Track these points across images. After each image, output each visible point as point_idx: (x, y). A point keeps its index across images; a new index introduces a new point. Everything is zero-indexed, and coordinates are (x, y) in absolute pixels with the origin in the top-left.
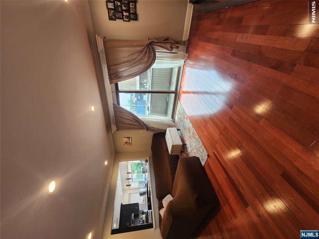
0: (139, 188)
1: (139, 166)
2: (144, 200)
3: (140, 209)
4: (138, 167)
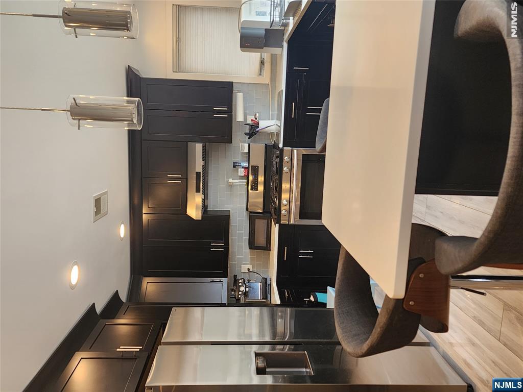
2: (262, 63)
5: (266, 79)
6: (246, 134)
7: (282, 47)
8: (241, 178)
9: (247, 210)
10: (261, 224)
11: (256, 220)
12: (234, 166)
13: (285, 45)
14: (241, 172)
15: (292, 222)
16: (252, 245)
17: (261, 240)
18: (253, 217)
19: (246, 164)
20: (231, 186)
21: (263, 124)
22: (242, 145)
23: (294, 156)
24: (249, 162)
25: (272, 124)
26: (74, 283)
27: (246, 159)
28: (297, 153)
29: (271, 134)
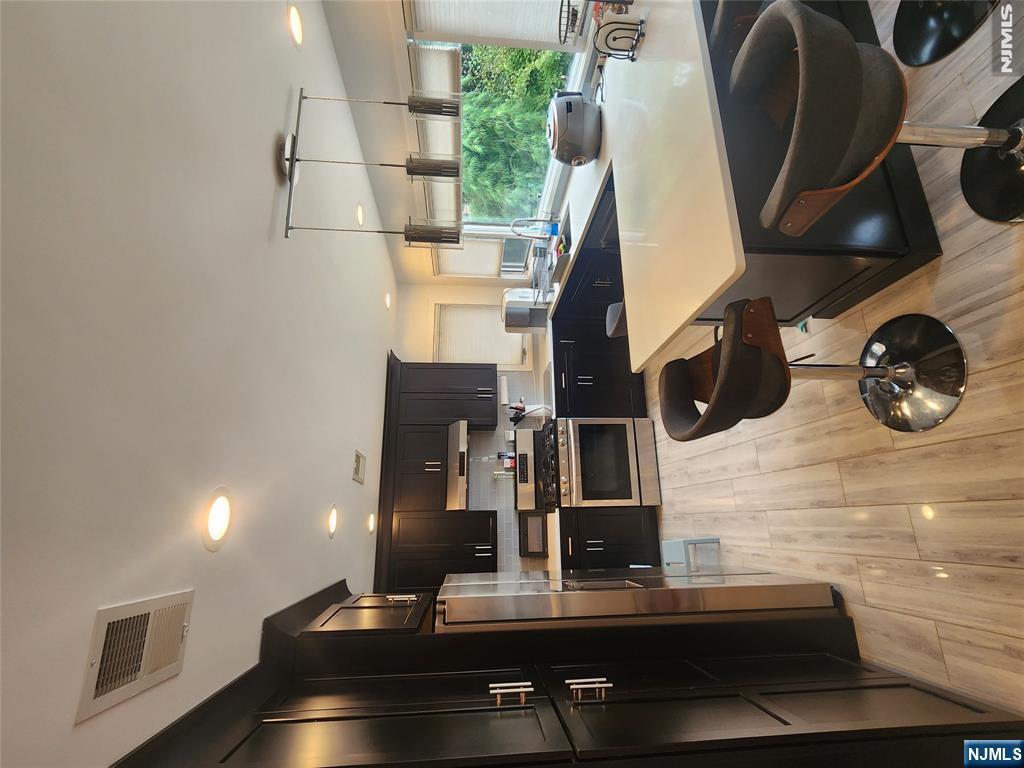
0: (498, 284)
1: (491, 166)
2: (524, 352)
3: (504, 398)
4: (485, 173)
5: (528, 366)
6: (511, 419)
7: (546, 326)
8: (507, 469)
9: (516, 508)
10: (534, 524)
11: (529, 519)
12: (499, 457)
13: (550, 323)
14: (508, 463)
15: (574, 504)
16: (524, 552)
17: (534, 546)
18: (523, 516)
19: (512, 454)
20: (495, 481)
21: (529, 409)
22: (506, 432)
23: (569, 426)
24: (515, 451)
25: (541, 406)
26: (332, 531)
27: (512, 449)
28: (573, 423)
29: (539, 419)
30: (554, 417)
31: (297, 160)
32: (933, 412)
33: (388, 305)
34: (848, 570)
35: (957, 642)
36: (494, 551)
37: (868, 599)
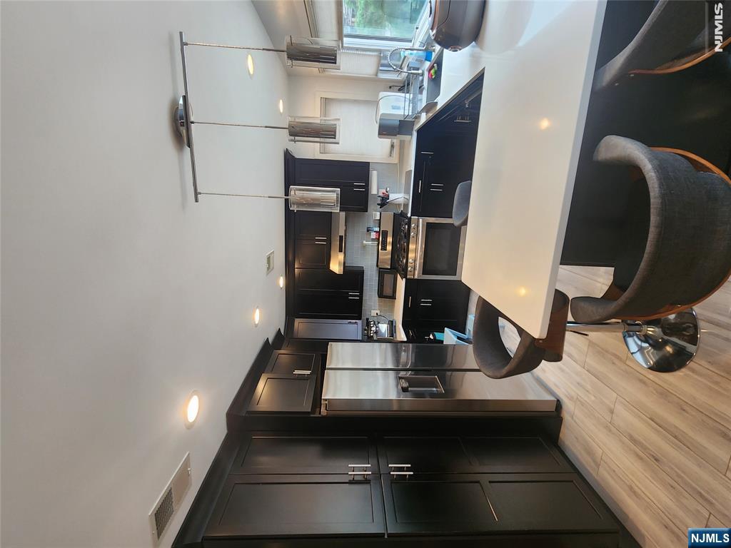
2: (393, 146)
3: (374, 188)
5: (395, 160)
6: (378, 204)
7: (411, 135)
8: (373, 240)
9: (377, 266)
10: (388, 278)
11: (385, 275)
12: (368, 231)
13: (415, 134)
14: (373, 235)
15: (416, 277)
16: (380, 295)
17: (388, 291)
18: (382, 272)
19: (377, 229)
20: (364, 247)
21: (392, 197)
22: (374, 213)
23: (420, 224)
24: (380, 227)
25: (401, 196)
26: (257, 323)
27: (377, 225)
28: (423, 221)
29: (399, 205)
30: (409, 215)
31: (193, 123)
32: (669, 352)
33: (281, 111)
34: (571, 398)
35: (609, 467)
36: (361, 296)
37: (574, 418)
